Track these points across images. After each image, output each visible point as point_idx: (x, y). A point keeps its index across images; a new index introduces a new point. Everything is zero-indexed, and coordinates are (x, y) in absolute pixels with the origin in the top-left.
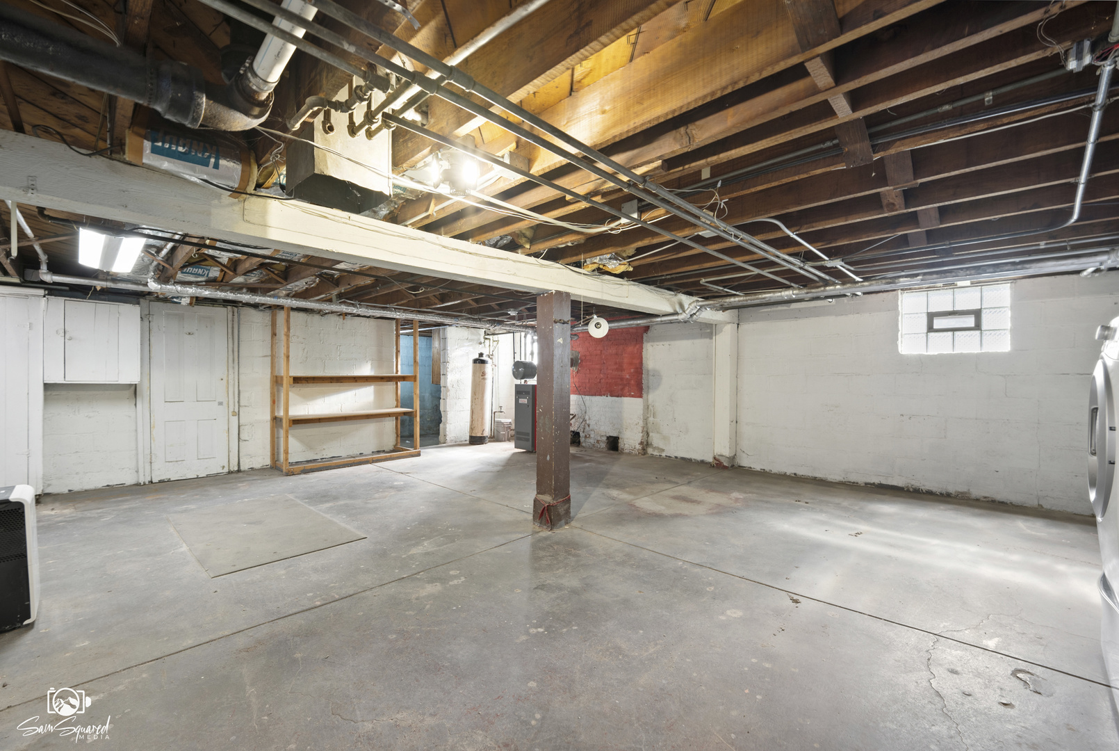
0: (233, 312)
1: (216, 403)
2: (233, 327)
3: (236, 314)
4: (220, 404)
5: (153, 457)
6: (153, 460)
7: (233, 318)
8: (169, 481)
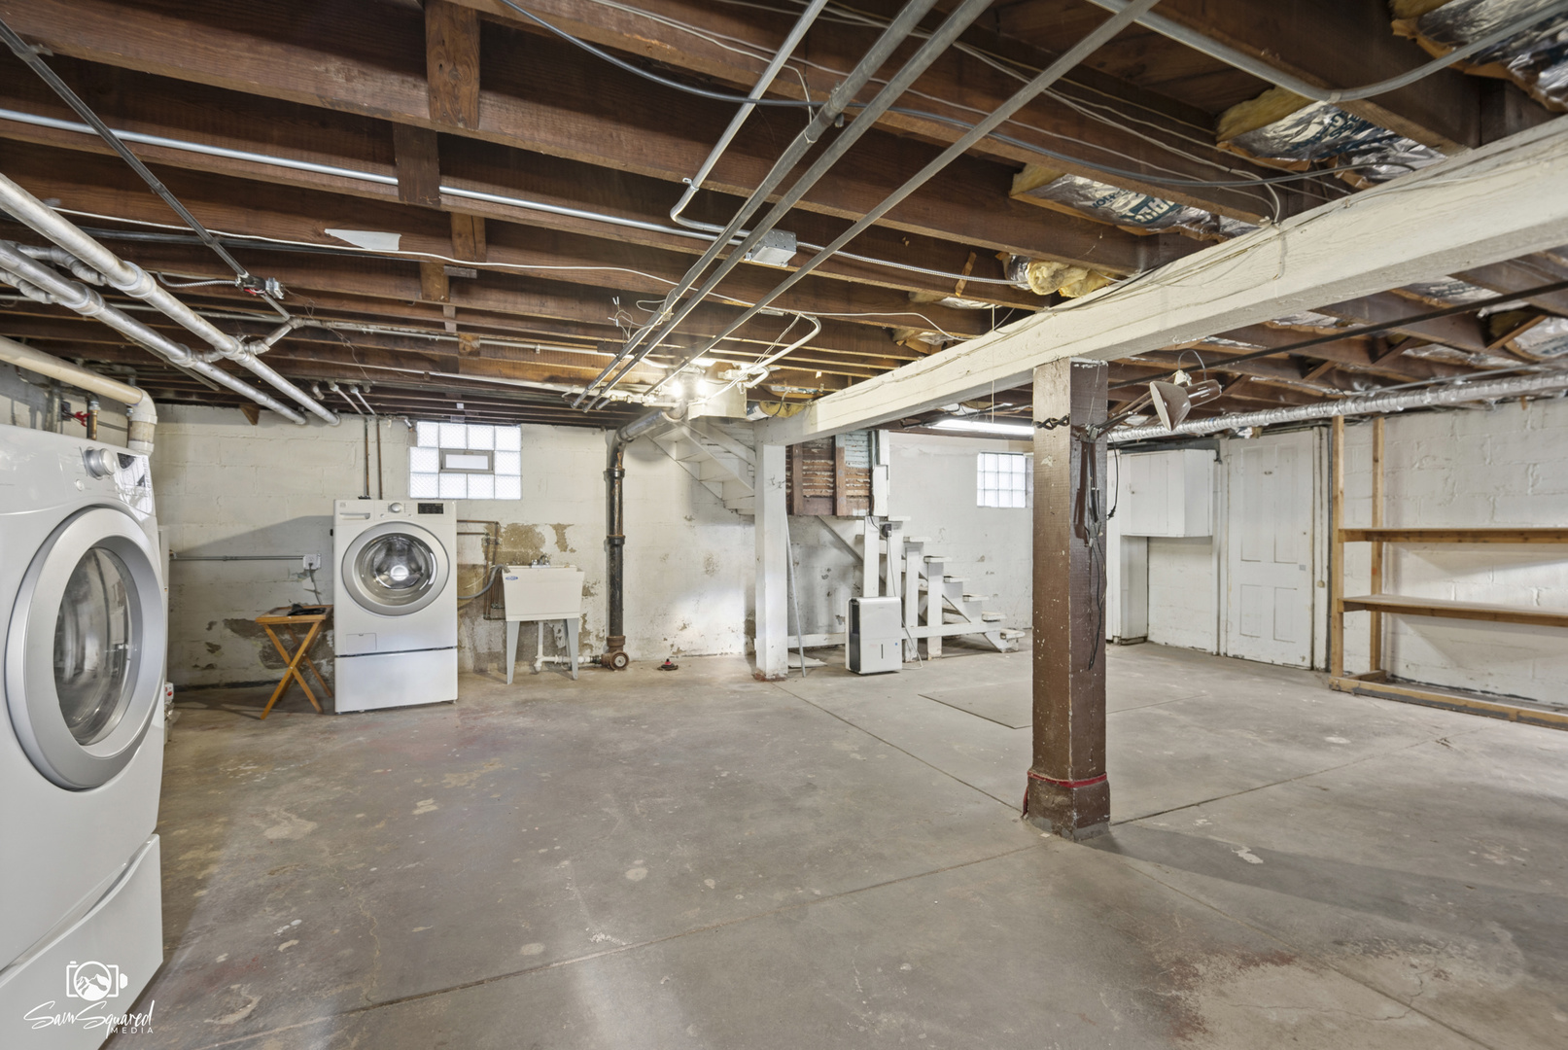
0: (1321, 435)
1: (1297, 566)
2: (1321, 457)
3: (1325, 437)
4: (1302, 568)
5: (1229, 626)
6: (1229, 629)
7: (1321, 443)
8: (1242, 659)
